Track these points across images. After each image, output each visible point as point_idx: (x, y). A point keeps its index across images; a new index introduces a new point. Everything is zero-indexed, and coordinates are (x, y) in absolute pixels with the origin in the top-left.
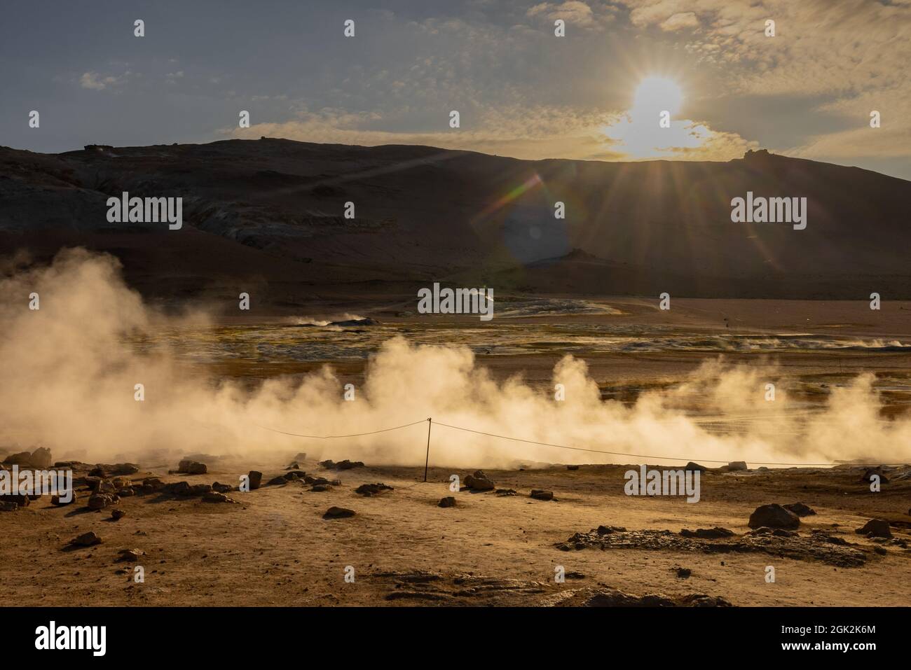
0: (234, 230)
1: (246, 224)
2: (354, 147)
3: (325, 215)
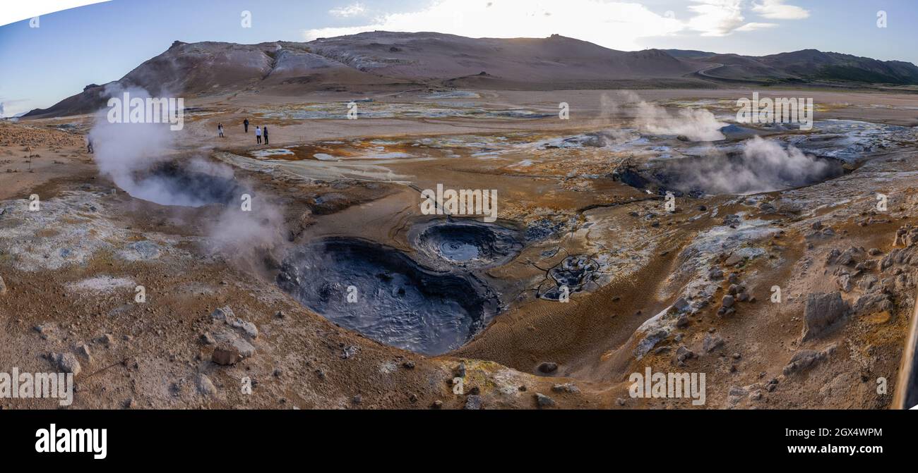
0: (359, 65)
1: (363, 63)
3: (392, 59)
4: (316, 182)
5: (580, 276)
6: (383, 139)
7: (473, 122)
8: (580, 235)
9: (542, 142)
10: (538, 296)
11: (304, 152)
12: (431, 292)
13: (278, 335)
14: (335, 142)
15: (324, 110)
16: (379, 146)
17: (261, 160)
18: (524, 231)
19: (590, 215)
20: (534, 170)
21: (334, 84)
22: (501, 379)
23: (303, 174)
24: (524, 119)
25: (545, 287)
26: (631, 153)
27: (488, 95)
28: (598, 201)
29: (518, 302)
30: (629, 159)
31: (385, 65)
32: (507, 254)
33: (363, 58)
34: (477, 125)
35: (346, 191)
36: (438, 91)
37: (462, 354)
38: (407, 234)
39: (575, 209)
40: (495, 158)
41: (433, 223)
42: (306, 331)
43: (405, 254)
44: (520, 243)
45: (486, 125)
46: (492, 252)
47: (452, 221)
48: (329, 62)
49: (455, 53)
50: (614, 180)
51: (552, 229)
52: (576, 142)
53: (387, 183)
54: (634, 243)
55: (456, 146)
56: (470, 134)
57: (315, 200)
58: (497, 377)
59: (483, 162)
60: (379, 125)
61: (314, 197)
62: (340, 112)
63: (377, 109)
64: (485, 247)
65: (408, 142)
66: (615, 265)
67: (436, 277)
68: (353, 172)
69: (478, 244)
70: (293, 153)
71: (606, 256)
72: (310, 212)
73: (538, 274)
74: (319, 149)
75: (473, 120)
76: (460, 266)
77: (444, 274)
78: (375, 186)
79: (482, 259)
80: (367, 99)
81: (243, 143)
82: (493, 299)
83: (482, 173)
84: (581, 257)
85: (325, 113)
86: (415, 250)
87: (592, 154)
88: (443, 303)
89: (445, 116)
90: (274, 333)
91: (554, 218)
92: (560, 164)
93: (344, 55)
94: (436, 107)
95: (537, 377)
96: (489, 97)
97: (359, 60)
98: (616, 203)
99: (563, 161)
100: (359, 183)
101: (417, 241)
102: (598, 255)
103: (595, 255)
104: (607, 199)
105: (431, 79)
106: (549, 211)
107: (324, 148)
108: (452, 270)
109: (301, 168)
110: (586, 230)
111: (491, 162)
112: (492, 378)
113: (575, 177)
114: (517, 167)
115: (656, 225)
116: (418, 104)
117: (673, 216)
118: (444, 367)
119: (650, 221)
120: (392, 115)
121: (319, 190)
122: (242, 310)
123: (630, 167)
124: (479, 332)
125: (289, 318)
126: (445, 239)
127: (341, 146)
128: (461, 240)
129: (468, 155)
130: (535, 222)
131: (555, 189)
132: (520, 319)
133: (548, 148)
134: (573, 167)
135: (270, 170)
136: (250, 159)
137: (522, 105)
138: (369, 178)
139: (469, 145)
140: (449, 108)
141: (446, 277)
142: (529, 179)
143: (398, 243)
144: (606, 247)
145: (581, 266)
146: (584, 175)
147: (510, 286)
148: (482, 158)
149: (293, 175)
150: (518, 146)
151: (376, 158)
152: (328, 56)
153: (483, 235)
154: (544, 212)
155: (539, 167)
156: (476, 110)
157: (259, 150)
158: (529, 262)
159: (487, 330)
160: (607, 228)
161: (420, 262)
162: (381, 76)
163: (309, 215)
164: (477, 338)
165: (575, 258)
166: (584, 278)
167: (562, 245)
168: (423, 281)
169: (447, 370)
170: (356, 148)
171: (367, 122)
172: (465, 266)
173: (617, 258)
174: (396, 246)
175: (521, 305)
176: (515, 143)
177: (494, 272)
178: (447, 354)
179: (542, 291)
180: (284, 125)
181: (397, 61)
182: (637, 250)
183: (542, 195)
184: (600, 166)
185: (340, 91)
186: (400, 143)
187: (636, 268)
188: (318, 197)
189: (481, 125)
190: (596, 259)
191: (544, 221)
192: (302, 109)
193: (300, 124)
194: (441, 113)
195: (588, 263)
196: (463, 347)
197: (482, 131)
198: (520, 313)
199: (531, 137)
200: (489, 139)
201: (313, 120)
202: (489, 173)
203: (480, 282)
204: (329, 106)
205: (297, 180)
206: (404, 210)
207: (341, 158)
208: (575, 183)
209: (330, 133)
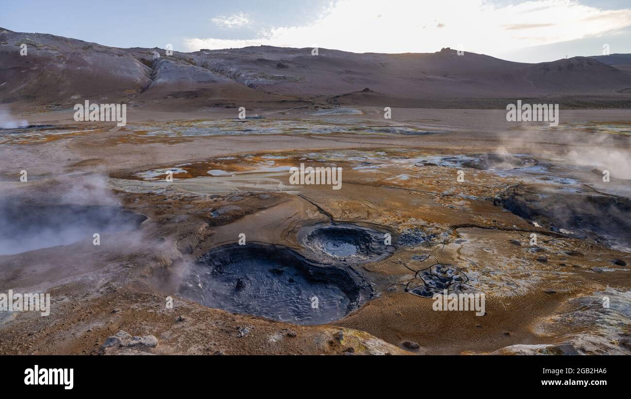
0: (247, 81)
1: (251, 79)
2: (294, 48)
3: (279, 75)
4: (212, 197)
5: (447, 283)
6: (273, 154)
7: (355, 138)
8: (451, 248)
9: (421, 159)
10: (406, 291)
11: (197, 169)
12: (317, 279)
13: (179, 336)
14: (229, 158)
15: (216, 126)
16: (271, 160)
17: (150, 181)
18: (398, 237)
19: (465, 232)
20: (410, 184)
21: (223, 100)
22: (371, 345)
23: (199, 191)
24: (403, 136)
25: (414, 284)
26: (520, 180)
27: (370, 112)
28: (474, 222)
29: (389, 292)
30: (517, 186)
31: (272, 82)
32: (382, 253)
33: (250, 74)
34: (359, 140)
35: (241, 202)
36: (323, 108)
37: (341, 324)
38: (297, 235)
39: (449, 225)
40: (374, 171)
41: (318, 226)
42: (206, 325)
43: (295, 251)
44: (394, 246)
45: (367, 141)
46: (368, 251)
47: (334, 224)
48: (216, 76)
49: (340, 70)
50: (495, 204)
51: (423, 238)
52: (456, 162)
53: (278, 193)
54: (511, 270)
55: (339, 160)
56: (353, 149)
57: (212, 214)
58: (368, 343)
59: (364, 175)
60: (269, 141)
61: (210, 211)
62: (231, 128)
63: (267, 126)
64: (363, 247)
65: (296, 156)
66: (486, 283)
67: (321, 268)
68: (247, 185)
69: (357, 244)
70: (186, 172)
71: (477, 273)
72: (207, 225)
73: (408, 273)
74: (211, 166)
75: (356, 136)
76: (341, 260)
77: (328, 265)
78: (267, 196)
79: (359, 256)
80: (257, 116)
81: (125, 165)
82: (367, 287)
83: (362, 184)
84: (450, 267)
85: (216, 129)
86: (303, 248)
87: (472, 175)
88: (326, 288)
89: (329, 132)
90: (175, 336)
91: (427, 229)
92: (438, 182)
93: (231, 70)
94: (322, 124)
95: (401, 350)
96: (371, 114)
97: (248, 76)
98: (495, 227)
99: (440, 179)
100: (252, 195)
101: (305, 240)
102: (468, 270)
103: (464, 269)
104: (485, 221)
105: (317, 96)
106: (422, 223)
107: (218, 164)
108: (334, 263)
109: (194, 186)
110: (459, 246)
111: (371, 175)
112: (364, 343)
113: (451, 195)
114: (394, 180)
115: (544, 261)
116: (305, 121)
117: (568, 258)
118: (327, 332)
119: (535, 254)
120: (281, 132)
121: (214, 205)
122: (140, 328)
123: (517, 194)
124: (355, 310)
125: (189, 319)
126: (328, 239)
127: (235, 162)
128: (342, 240)
129: (350, 168)
130: (409, 230)
131: (429, 204)
132: (389, 305)
133: (426, 165)
134: (450, 186)
135: (161, 191)
136: (136, 181)
137: (404, 122)
138: (261, 190)
139: (351, 159)
140: (333, 124)
141: (329, 268)
142: (405, 192)
143: (289, 242)
144: (478, 265)
145: (449, 275)
146: (461, 194)
147: (382, 279)
148: (362, 171)
149: (187, 193)
150: (396, 161)
151: (268, 171)
152: (215, 70)
153: (361, 237)
154: (417, 223)
155: (414, 183)
156: (359, 127)
157: (146, 171)
158: (400, 262)
159: (362, 309)
160: (482, 248)
161: (308, 257)
162: (269, 93)
163: (206, 227)
164: (353, 314)
165: (444, 267)
166: (452, 286)
167: (432, 253)
168: (310, 271)
169: (329, 335)
170: (249, 163)
171: (258, 139)
172: (345, 261)
173: (489, 277)
174: (287, 245)
175: (391, 295)
176: (393, 158)
177: (369, 267)
178: (329, 324)
179: (411, 287)
180: (173, 143)
181: (284, 78)
182: (513, 277)
183: (417, 207)
184: (481, 188)
185: (230, 107)
186: (288, 157)
187: (510, 294)
188: (213, 211)
189: (363, 141)
190: (465, 273)
191: (417, 230)
192: (192, 126)
193: (190, 141)
194: (325, 129)
195: (457, 274)
196: (342, 319)
197: (364, 146)
198: (390, 301)
199: (410, 153)
200: (370, 153)
201: (204, 137)
202: (368, 184)
203: (357, 273)
204: (219, 122)
205: (192, 197)
206: (293, 216)
207: (234, 173)
208: (451, 201)
209: (223, 150)
